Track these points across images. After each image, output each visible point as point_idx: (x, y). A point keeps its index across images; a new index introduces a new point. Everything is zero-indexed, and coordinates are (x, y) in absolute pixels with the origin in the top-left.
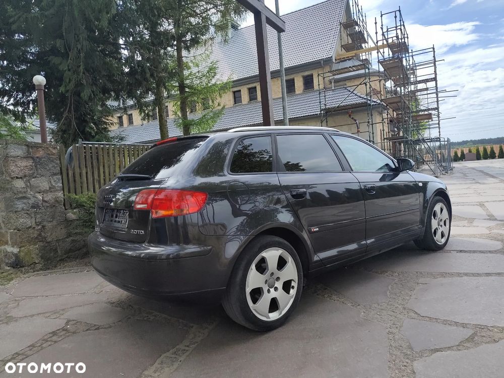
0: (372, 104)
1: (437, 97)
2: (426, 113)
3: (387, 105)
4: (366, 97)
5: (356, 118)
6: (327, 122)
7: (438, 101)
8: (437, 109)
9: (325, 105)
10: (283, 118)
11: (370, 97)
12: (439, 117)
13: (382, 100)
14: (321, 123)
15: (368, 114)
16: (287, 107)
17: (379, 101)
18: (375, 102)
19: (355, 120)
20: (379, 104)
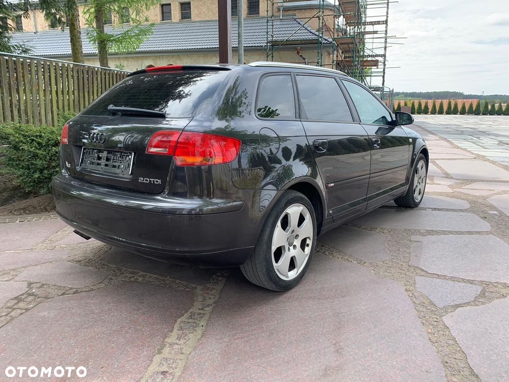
0: (324, 41)
1: (386, 42)
2: (373, 59)
3: (338, 45)
4: (317, 33)
5: (305, 57)
6: (272, 57)
7: (385, 48)
8: (384, 56)
9: (272, 36)
10: (237, 46)
11: (322, 34)
12: (385, 65)
13: (334, 39)
14: (267, 57)
15: (318, 53)
16: (243, 35)
17: (330, 40)
18: (326, 40)
19: (304, 59)
20: (331, 43)
